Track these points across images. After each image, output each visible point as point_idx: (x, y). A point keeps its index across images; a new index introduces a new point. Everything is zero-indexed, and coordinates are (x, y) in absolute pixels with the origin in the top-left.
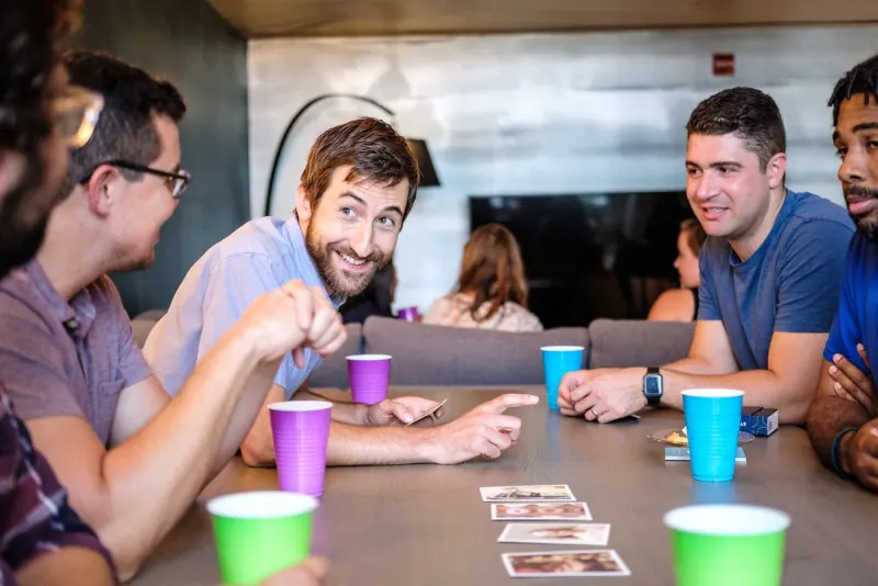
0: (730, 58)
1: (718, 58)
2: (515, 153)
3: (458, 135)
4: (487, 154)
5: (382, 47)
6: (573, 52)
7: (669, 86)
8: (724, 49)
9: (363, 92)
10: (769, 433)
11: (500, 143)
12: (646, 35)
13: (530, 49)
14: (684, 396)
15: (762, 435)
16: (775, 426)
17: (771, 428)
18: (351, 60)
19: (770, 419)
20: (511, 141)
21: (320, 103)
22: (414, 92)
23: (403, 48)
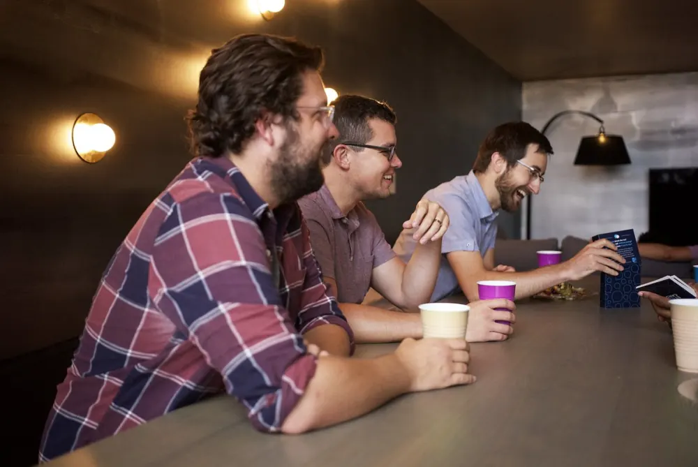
2: (681, 143)
3: (646, 133)
4: (663, 145)
5: (600, 84)
9: (588, 110)
11: (671, 137)
18: (581, 92)
20: (679, 137)
21: (562, 117)
22: (619, 109)
23: (614, 84)
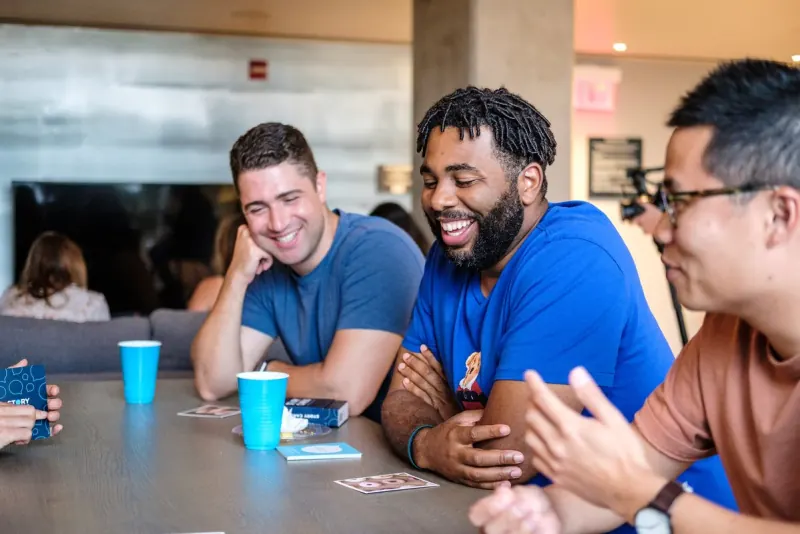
0: (262, 64)
1: (254, 64)
2: (60, 141)
6: (120, 48)
7: (209, 86)
8: (259, 56)
10: (339, 424)
11: (45, 130)
12: (187, 37)
13: (76, 43)
14: (239, 379)
15: (334, 426)
16: (345, 417)
17: (341, 419)
19: (340, 411)
20: (56, 130)
